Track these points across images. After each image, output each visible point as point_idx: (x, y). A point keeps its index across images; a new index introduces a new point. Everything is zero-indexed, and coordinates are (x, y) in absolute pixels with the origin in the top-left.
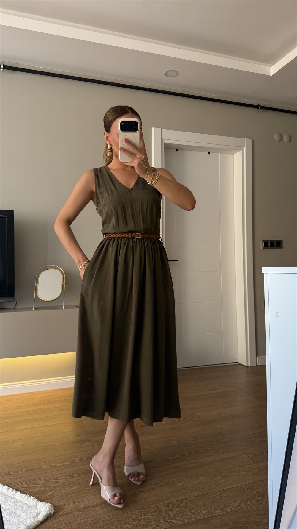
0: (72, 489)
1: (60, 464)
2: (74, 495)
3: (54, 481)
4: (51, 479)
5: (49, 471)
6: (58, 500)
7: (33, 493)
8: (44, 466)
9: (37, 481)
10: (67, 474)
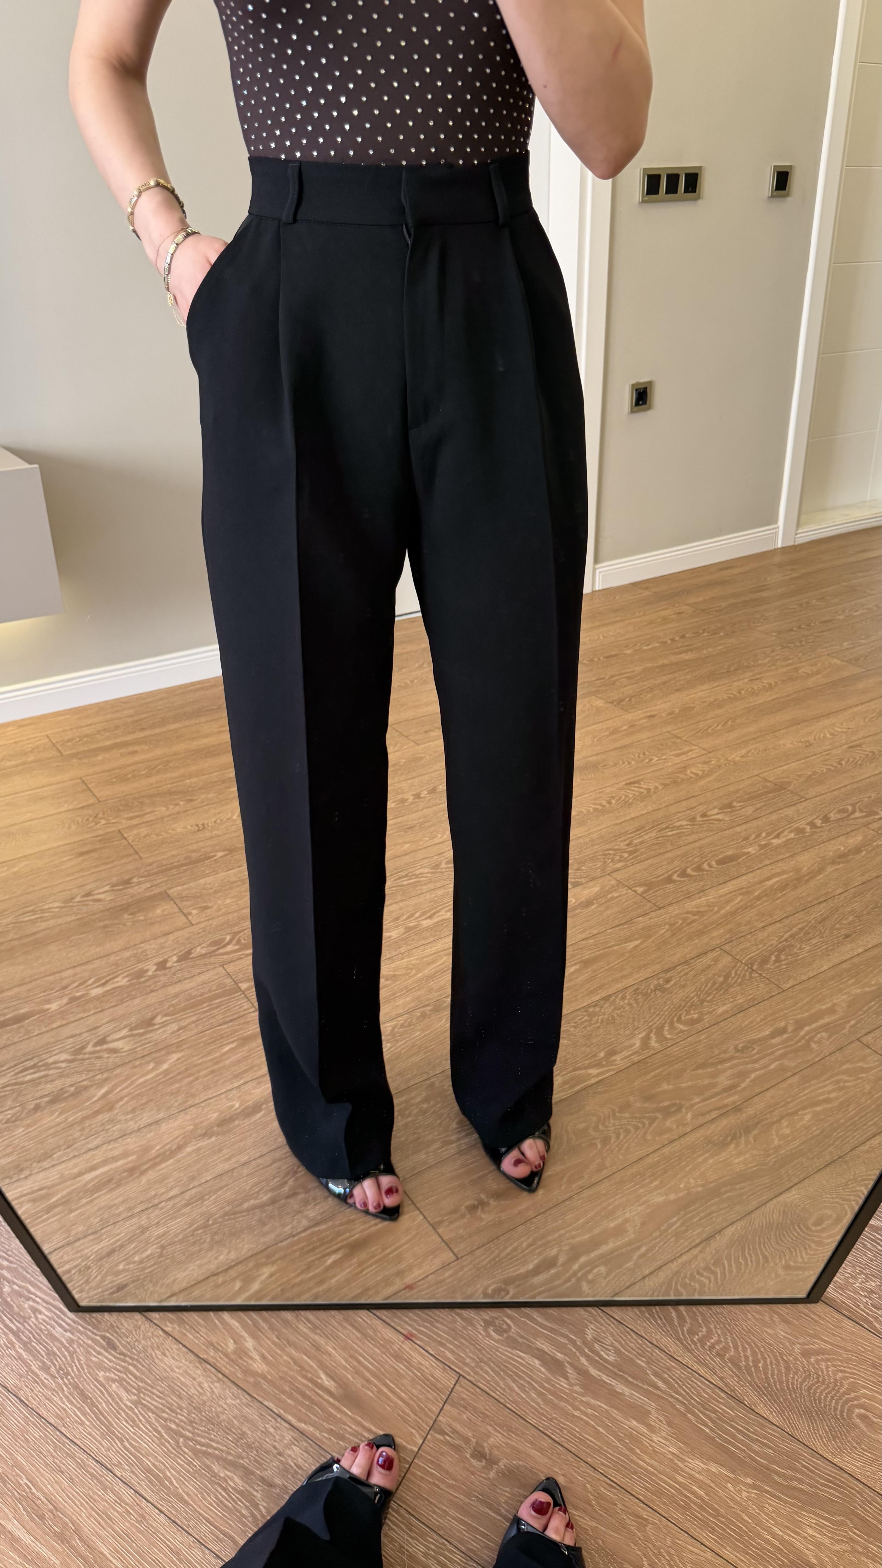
0: (165, 1066)
1: (99, 991)
2: (177, 1085)
3: (98, 1048)
4: (88, 1043)
5: (72, 1020)
6: (133, 1110)
7: (46, 1099)
8: (48, 1002)
9: (44, 1056)
10: (133, 1019)
